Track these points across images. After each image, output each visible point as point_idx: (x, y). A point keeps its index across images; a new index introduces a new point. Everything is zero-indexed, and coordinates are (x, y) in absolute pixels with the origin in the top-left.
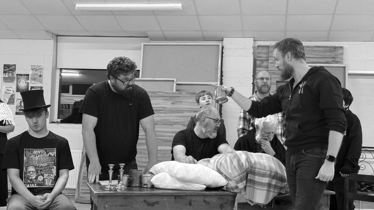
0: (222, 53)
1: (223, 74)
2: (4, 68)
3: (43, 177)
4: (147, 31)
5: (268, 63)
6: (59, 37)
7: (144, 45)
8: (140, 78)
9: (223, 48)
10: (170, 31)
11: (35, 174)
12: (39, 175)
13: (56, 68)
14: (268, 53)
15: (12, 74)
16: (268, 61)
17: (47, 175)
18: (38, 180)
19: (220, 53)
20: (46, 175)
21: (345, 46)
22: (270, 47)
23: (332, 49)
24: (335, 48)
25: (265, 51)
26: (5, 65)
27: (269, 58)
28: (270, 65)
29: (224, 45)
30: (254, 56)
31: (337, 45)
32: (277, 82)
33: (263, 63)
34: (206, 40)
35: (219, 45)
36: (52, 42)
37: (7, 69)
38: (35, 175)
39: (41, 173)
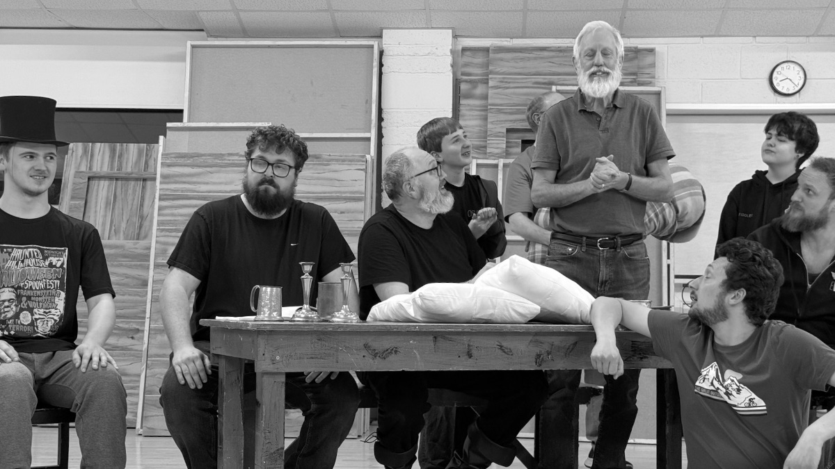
0: (381, 65)
1: (384, 116)
3: (32, 315)
4: (198, 12)
5: (488, 87)
7: (193, 47)
9: (381, 53)
10: (256, 11)
11: (12, 306)
12: (22, 310)
14: (487, 65)
16: (487, 83)
17: (42, 311)
18: (19, 322)
19: (376, 64)
20: (39, 312)
21: (658, 48)
22: (490, 51)
25: (479, 59)
27: (490, 76)
28: (491, 92)
29: (384, 46)
30: (454, 74)
31: (640, 46)
32: (509, 131)
33: (475, 87)
34: (342, 37)
35: (372, 47)
38: (14, 309)
39: (28, 306)
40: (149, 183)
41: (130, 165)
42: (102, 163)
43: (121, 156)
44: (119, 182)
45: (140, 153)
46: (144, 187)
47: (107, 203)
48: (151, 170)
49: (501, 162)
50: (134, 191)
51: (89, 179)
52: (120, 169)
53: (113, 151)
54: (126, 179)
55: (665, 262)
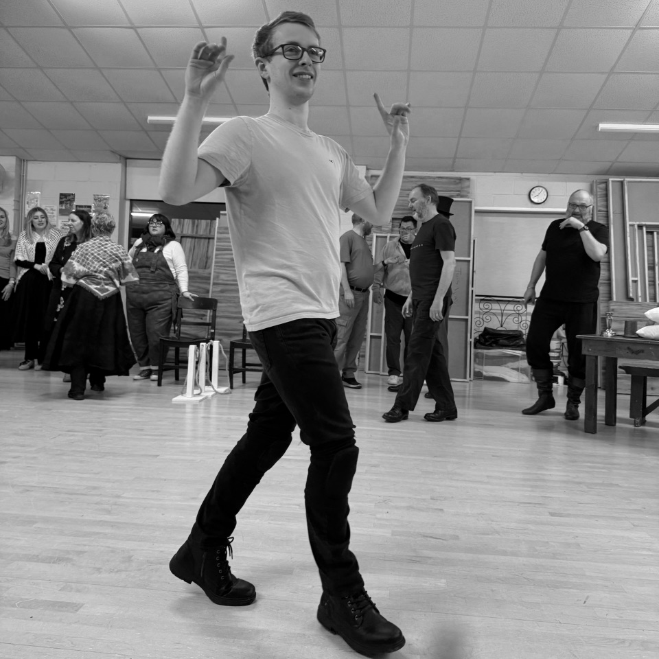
2: (61, 198)
6: (128, 161)
15: (70, 205)
21: (472, 178)
23: (458, 181)
24: (461, 179)
26: (61, 194)
31: (463, 177)
32: (393, 219)
36: (118, 167)
37: (64, 199)
40: (211, 240)
41: (202, 231)
42: (188, 230)
43: (197, 226)
44: (196, 240)
45: (207, 225)
46: (209, 242)
47: (190, 250)
48: (212, 233)
49: (389, 235)
50: (204, 244)
51: (182, 237)
52: (197, 233)
53: (193, 224)
54: (200, 238)
55: (471, 289)
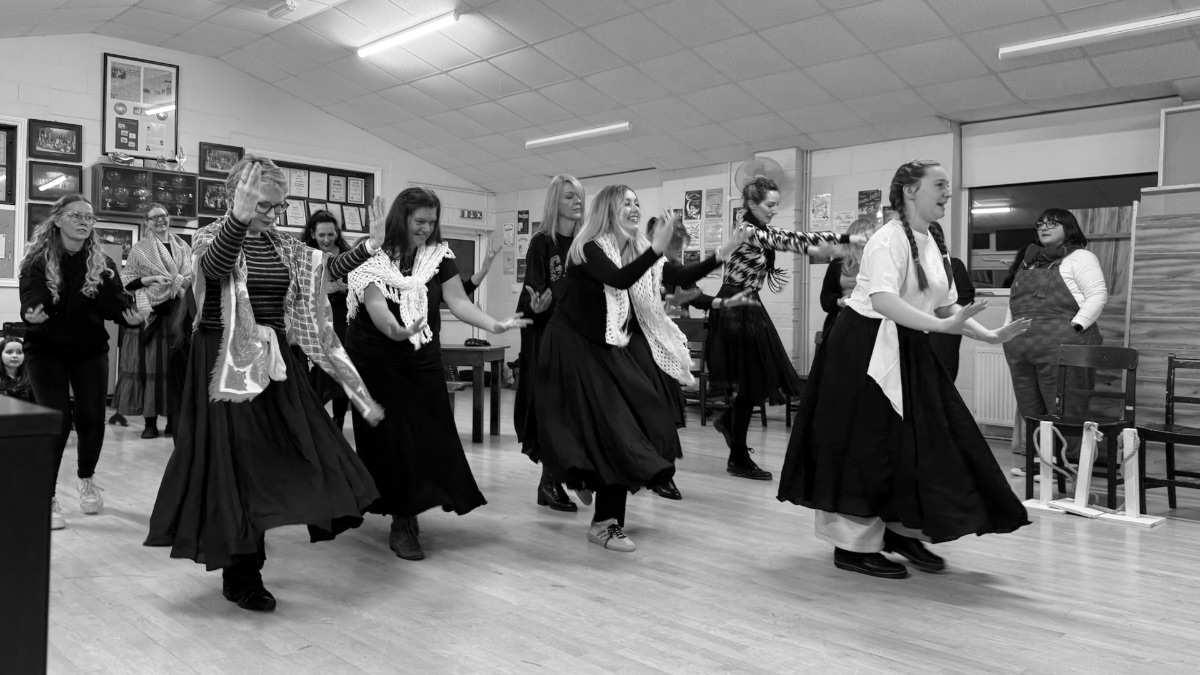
2: (860, 199)
4: (1173, 80)
6: (964, 127)
7: (1168, 113)
8: (1160, 186)
13: (961, 188)
15: (874, 207)
26: (861, 193)
36: (949, 139)
37: (865, 200)
40: (1121, 243)
41: (1102, 226)
43: (1092, 220)
45: (1112, 217)
46: (1116, 247)
48: (1124, 231)
50: (1107, 251)
52: (1091, 232)
